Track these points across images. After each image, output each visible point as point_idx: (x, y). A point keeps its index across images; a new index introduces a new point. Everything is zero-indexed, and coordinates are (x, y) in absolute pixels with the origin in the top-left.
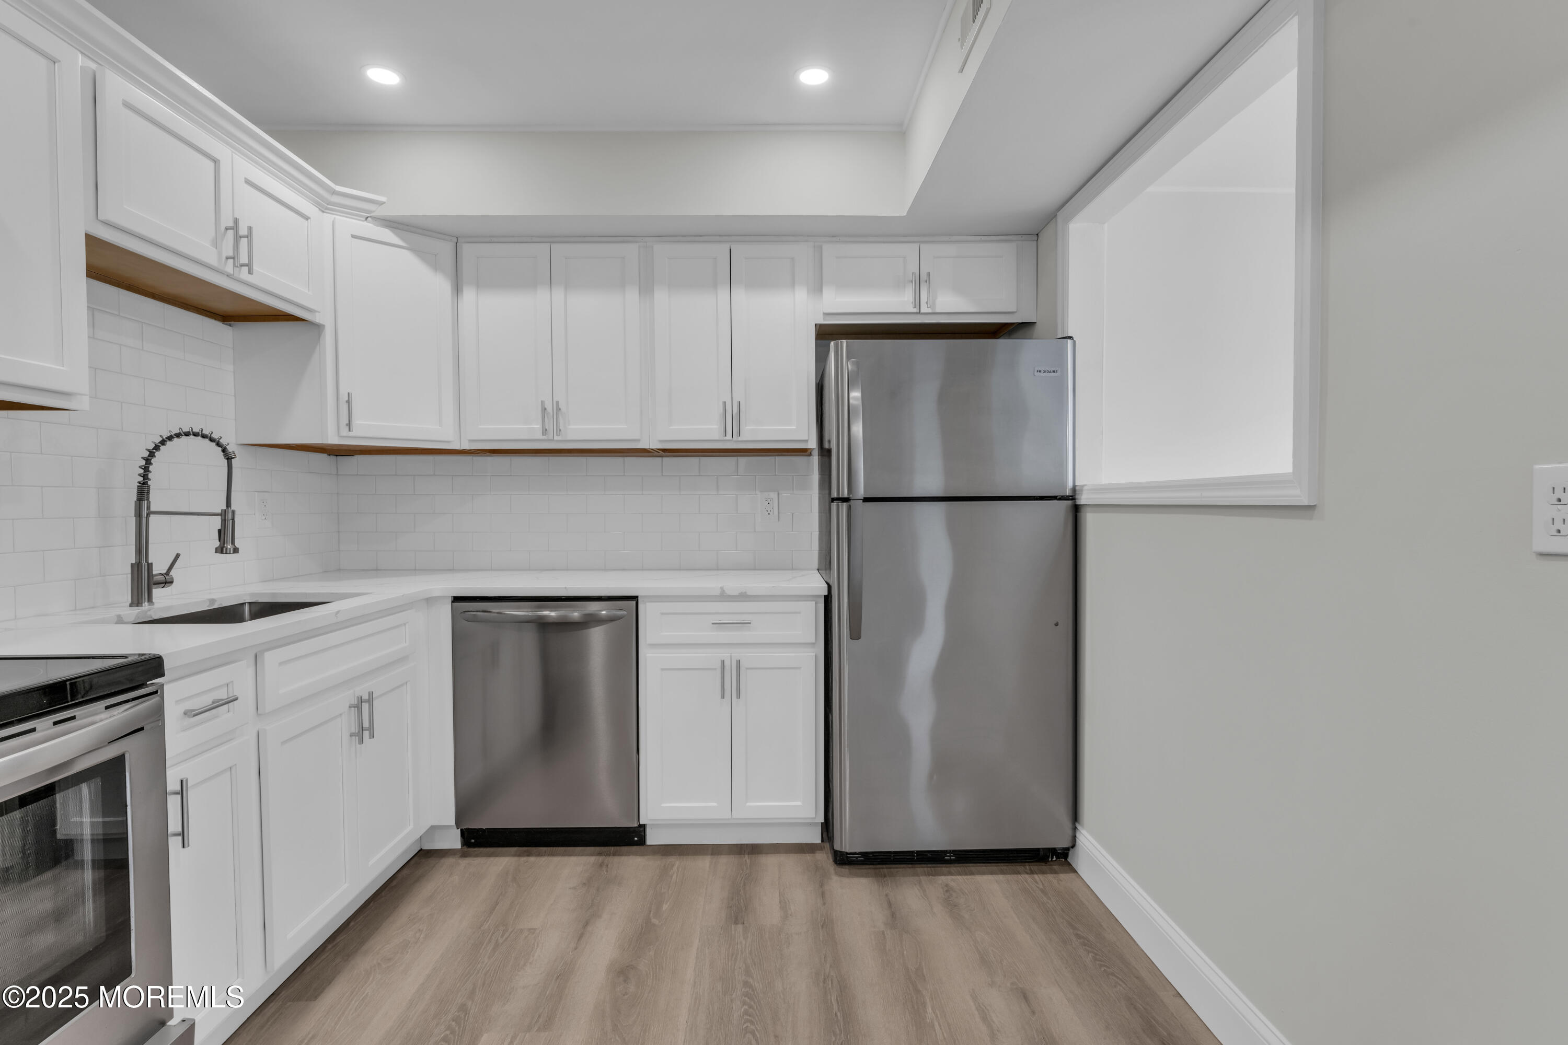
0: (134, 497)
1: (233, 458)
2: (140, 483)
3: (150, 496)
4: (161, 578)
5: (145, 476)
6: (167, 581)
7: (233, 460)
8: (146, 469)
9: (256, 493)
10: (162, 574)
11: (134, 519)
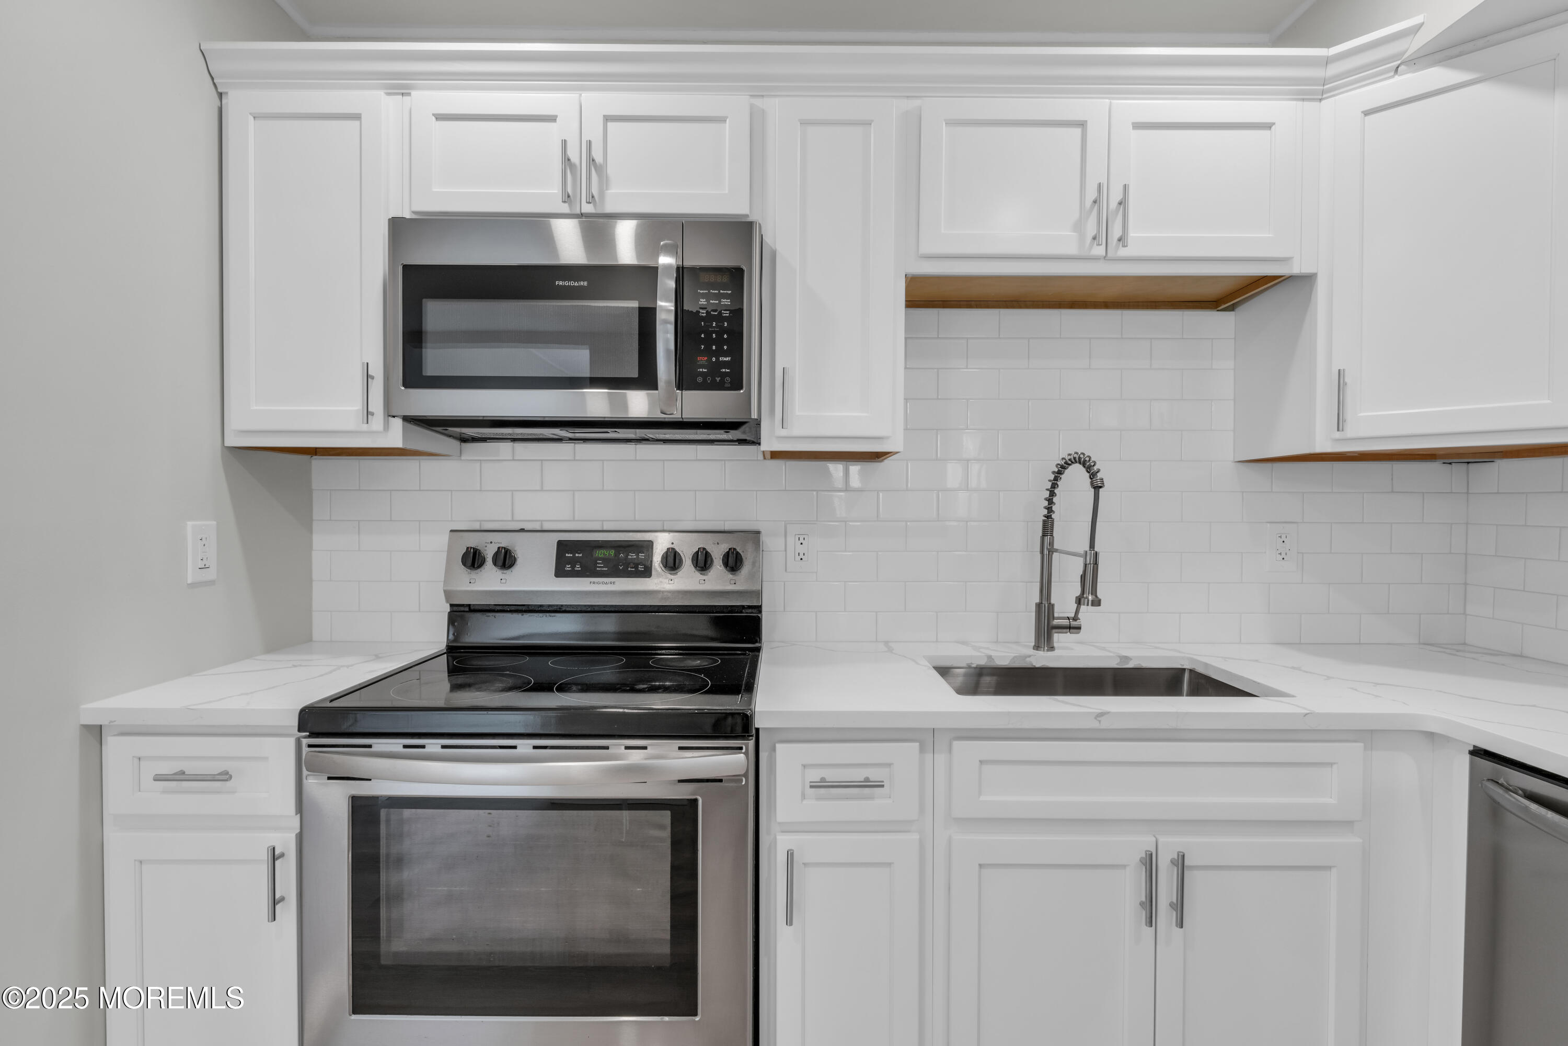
0: (1040, 533)
1: (1101, 487)
2: (1045, 517)
3: (1054, 529)
4: (1065, 622)
5: (1050, 509)
6: (1073, 627)
7: (1100, 490)
8: (1050, 501)
9: (1268, 525)
10: (1068, 618)
11: (1040, 555)
